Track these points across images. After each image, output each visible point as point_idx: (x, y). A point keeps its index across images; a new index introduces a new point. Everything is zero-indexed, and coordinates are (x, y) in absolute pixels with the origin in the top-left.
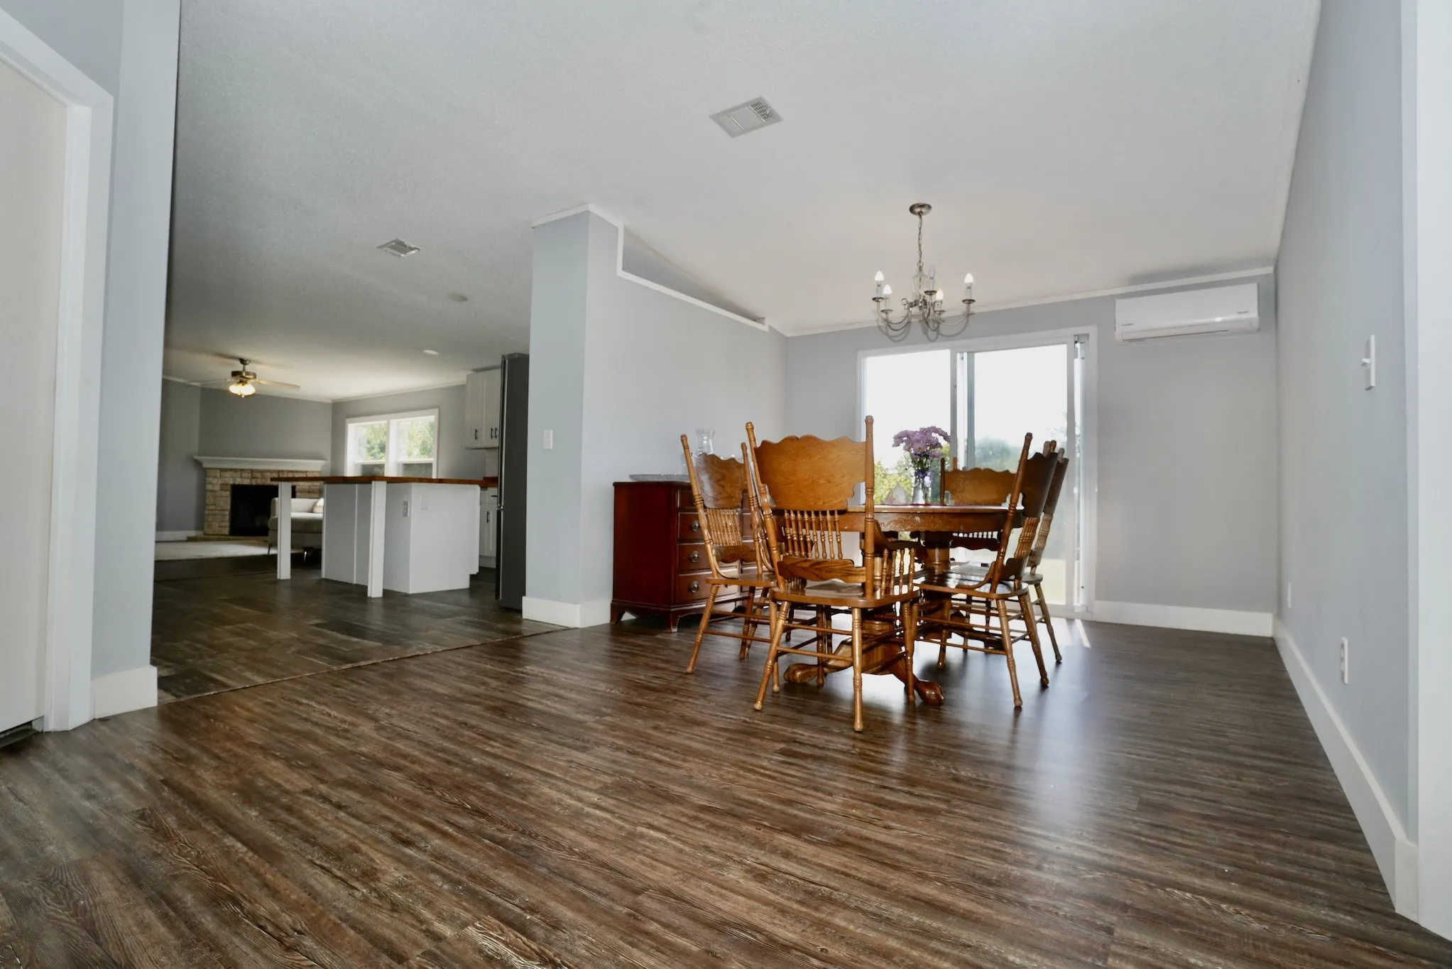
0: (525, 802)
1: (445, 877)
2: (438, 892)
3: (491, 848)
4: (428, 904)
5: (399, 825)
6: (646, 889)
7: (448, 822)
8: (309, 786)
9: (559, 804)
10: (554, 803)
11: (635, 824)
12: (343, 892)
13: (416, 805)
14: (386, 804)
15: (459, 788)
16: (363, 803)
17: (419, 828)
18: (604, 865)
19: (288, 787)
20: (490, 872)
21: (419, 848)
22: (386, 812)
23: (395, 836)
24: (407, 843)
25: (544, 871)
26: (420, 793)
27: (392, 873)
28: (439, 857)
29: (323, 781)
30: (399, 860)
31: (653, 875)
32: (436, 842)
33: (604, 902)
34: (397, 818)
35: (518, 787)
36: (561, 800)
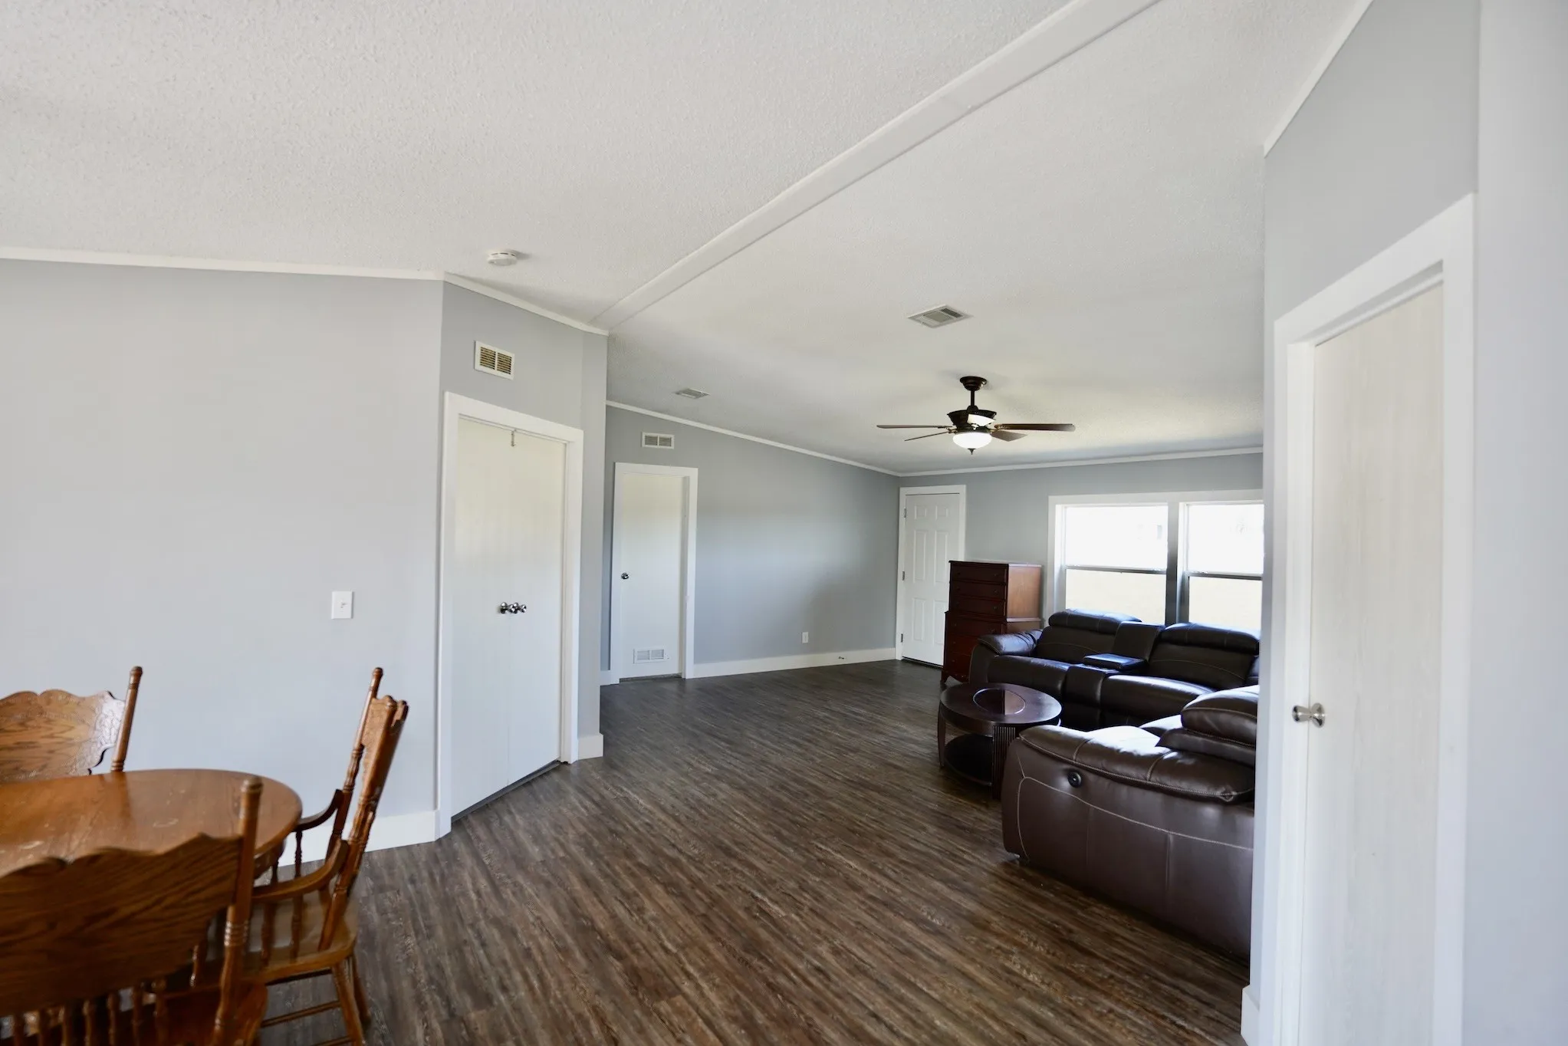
0: (738, 992)
1: (795, 942)
2: (798, 935)
3: (769, 955)
4: (802, 930)
5: (828, 988)
6: (699, 916)
7: (795, 983)
9: (714, 985)
10: (718, 987)
11: (676, 955)
13: (819, 1006)
14: (840, 1011)
15: (786, 1022)
16: (860, 1017)
17: (813, 981)
18: (711, 932)
20: (771, 940)
21: (811, 964)
22: (838, 1002)
23: (828, 978)
24: (818, 969)
25: (744, 935)
27: (823, 949)
30: (822, 958)
31: (691, 923)
32: (801, 967)
33: (722, 914)
34: (830, 994)
35: (738, 1013)
36: (711, 989)
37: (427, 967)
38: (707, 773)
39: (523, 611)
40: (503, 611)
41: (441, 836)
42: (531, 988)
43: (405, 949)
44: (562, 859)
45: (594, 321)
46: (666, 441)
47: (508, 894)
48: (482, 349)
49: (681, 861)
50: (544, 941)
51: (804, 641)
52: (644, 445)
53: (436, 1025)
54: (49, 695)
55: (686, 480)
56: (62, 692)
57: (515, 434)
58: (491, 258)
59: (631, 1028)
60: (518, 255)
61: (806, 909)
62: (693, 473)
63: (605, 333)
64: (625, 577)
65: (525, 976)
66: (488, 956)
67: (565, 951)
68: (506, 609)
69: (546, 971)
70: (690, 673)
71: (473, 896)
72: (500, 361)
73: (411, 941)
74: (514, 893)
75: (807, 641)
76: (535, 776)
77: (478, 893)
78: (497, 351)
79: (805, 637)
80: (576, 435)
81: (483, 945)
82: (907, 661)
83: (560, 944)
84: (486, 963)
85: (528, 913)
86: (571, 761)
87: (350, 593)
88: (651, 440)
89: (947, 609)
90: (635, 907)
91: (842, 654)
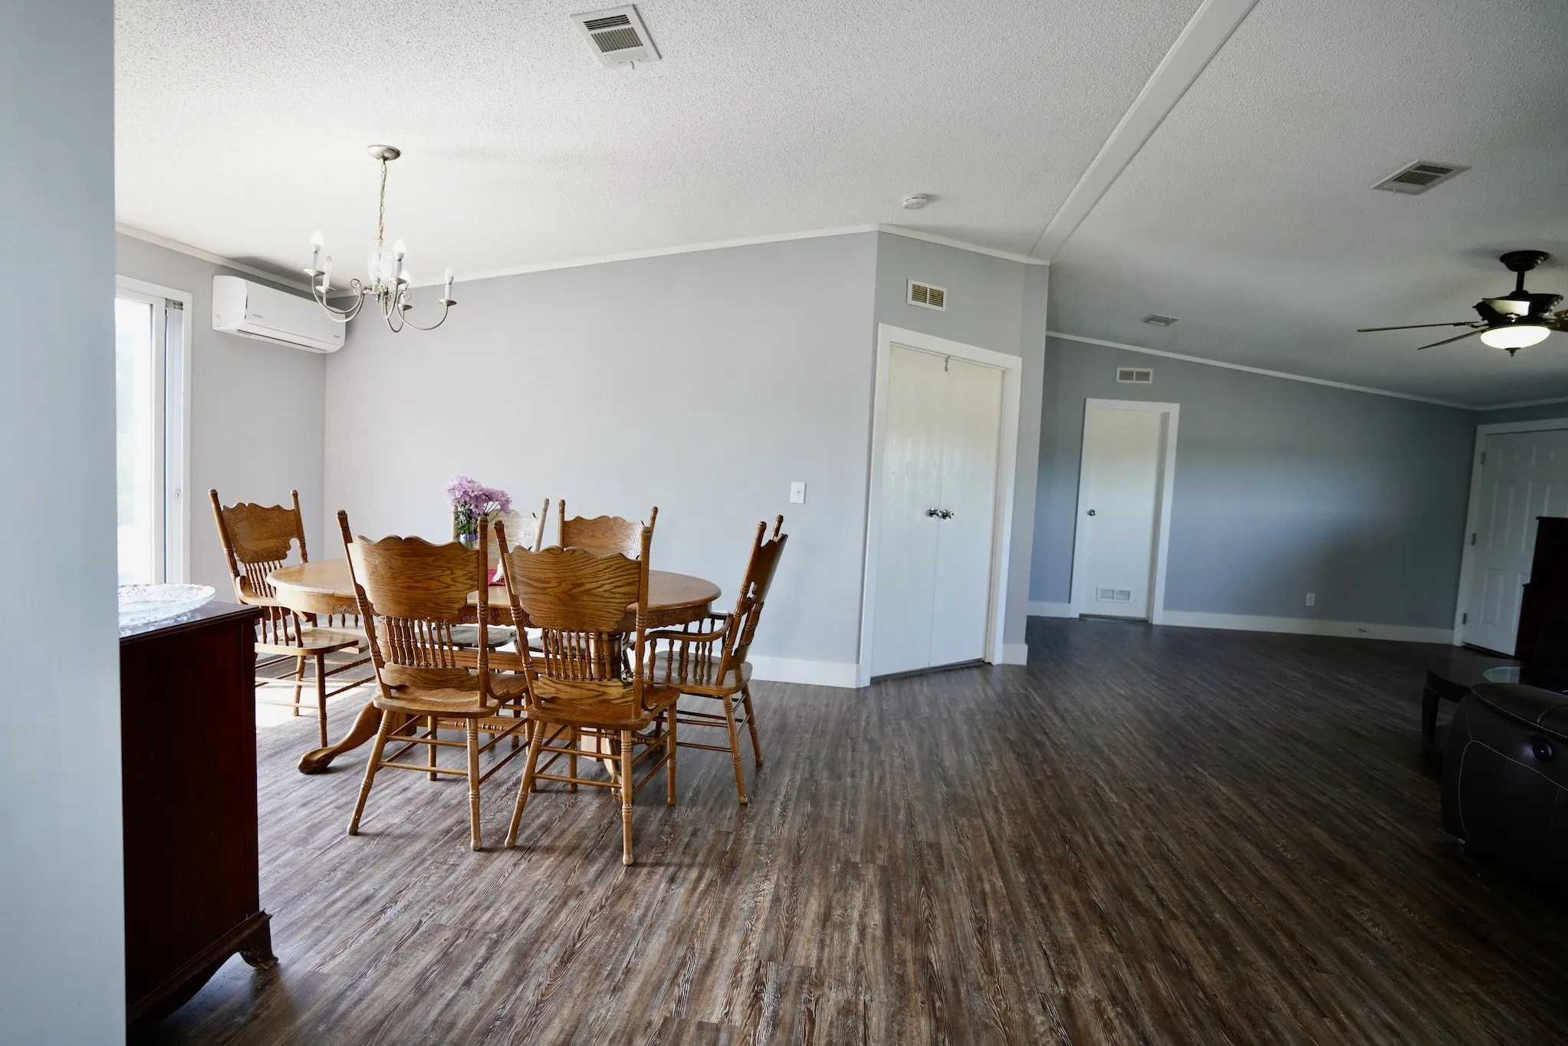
0: (1032, 833)
1: (1112, 821)
2: (1119, 818)
3: (1079, 820)
4: (1127, 816)
5: (1119, 856)
6: (1034, 780)
7: (1089, 844)
8: (1172, 923)
9: (1014, 822)
10: (1016, 824)
12: (1164, 838)
13: (1100, 865)
14: (1119, 874)
16: (1135, 884)
17: (1108, 848)
18: (1037, 793)
19: (1190, 931)
20: (1090, 813)
21: (1115, 837)
22: (1121, 868)
23: (1125, 852)
24: (1120, 844)
25: (1065, 803)
26: (1090, 871)
27: (1137, 835)
28: (1108, 830)
29: (1159, 921)
30: (1130, 838)
31: (1024, 782)
32: (1104, 836)
33: (1056, 786)
34: (1118, 862)
35: (1022, 844)
36: (1009, 824)
37: (810, 751)
38: (1120, 694)
39: (950, 517)
40: (932, 513)
41: (862, 686)
42: (872, 781)
43: (802, 738)
44: (945, 720)
45: (1031, 253)
46: (1144, 376)
47: (889, 729)
48: (914, 286)
49: (1045, 744)
50: (897, 761)
51: (1308, 604)
52: (1118, 380)
53: (798, 778)
54: (615, 519)
55: (1165, 417)
56: (621, 519)
57: (949, 360)
58: (905, 203)
59: (929, 824)
60: (928, 198)
61: (1142, 804)
62: (1174, 409)
63: (1046, 263)
64: (1092, 513)
65: (872, 774)
66: (853, 758)
67: (909, 770)
68: (934, 514)
69: (888, 776)
70: (1160, 618)
71: (863, 724)
72: (932, 296)
73: (808, 736)
74: (893, 730)
75: (1312, 604)
76: (957, 667)
77: (868, 723)
78: (929, 286)
79: (1310, 599)
80: (1015, 363)
81: (854, 750)
82: (1468, 648)
83: (908, 766)
84: (849, 759)
85: (896, 742)
86: (995, 663)
87: (803, 484)
88: (1126, 375)
89: (1528, 581)
90: (983, 761)
91: (1363, 626)
